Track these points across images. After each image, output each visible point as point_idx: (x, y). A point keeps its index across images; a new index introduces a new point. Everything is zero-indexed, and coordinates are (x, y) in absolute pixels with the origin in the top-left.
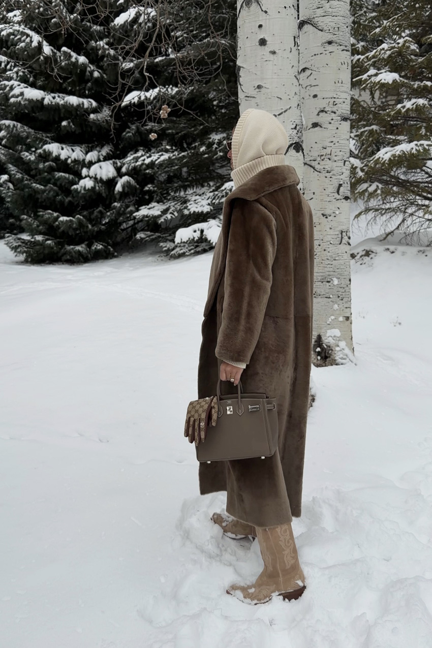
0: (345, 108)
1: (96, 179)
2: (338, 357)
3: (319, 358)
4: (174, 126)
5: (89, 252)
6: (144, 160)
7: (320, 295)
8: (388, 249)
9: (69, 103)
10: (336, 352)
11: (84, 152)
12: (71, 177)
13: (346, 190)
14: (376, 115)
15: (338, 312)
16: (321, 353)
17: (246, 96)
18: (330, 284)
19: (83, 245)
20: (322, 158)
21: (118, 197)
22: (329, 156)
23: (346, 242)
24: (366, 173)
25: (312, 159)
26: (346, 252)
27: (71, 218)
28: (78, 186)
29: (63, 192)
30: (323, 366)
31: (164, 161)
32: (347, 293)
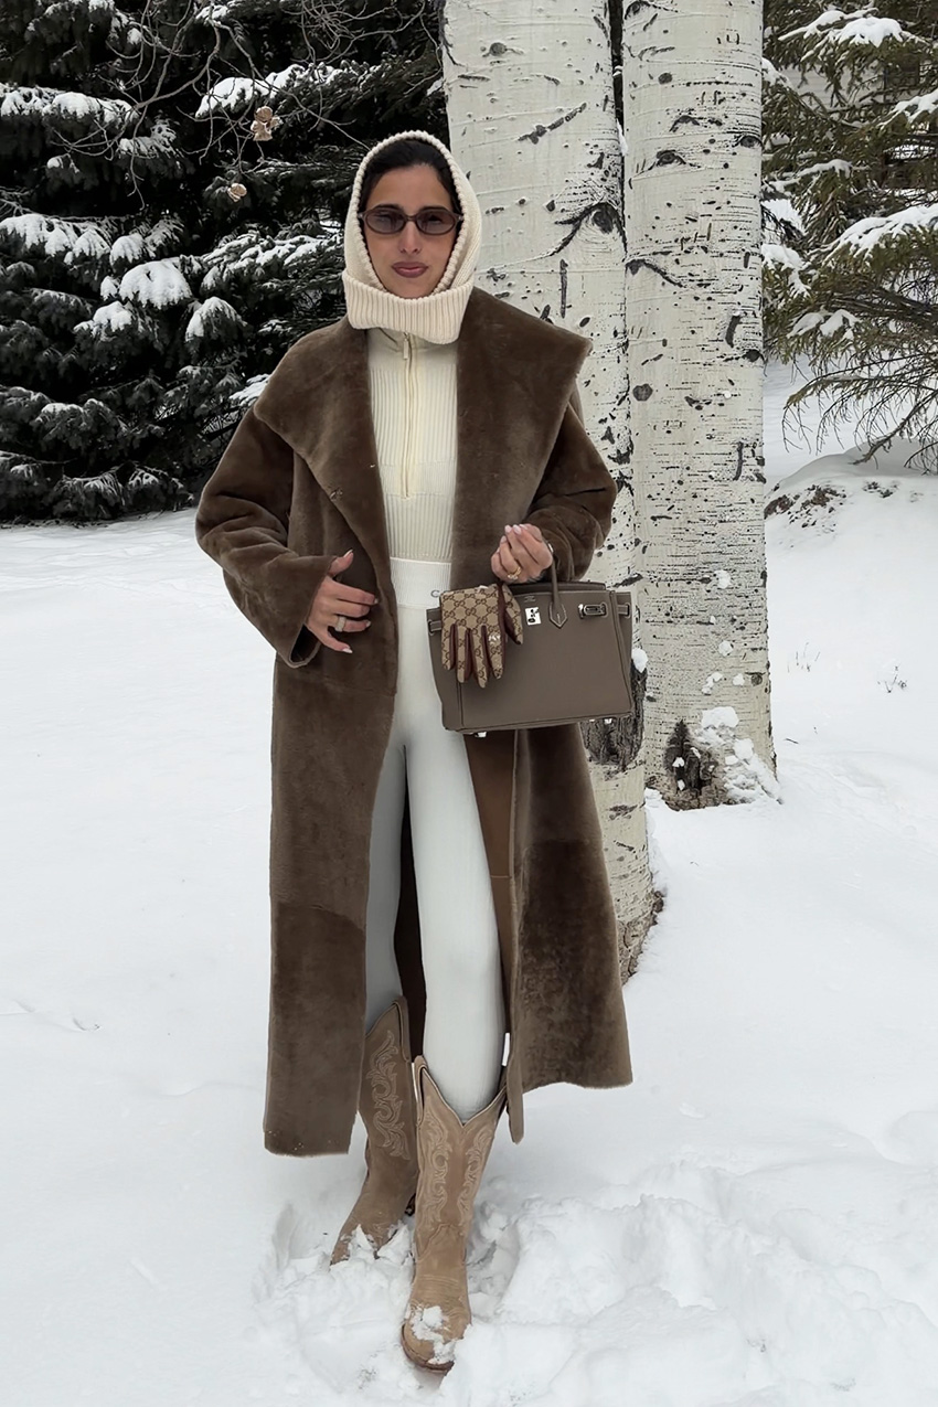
0: (749, 112)
1: (136, 304)
2: (732, 781)
3: (681, 784)
4: (333, 168)
5: (123, 494)
6: (255, 256)
7: (682, 617)
8: (875, 486)
9: (66, 111)
10: (726, 769)
11: (107, 236)
12: (74, 299)
13: (751, 333)
14: (842, 131)
15: (731, 662)
16: (688, 771)
17: (463, 76)
18: (709, 587)
19: (107, 476)
20: (686, 247)
21: (193, 350)
22: (705, 242)
23: (751, 474)
24: (816, 286)
25: (659, 248)
26: (753, 501)
27: (75, 406)
28: (90, 322)
29: (54, 339)
30: (692, 808)
31: (306, 257)
32: (756, 611)
